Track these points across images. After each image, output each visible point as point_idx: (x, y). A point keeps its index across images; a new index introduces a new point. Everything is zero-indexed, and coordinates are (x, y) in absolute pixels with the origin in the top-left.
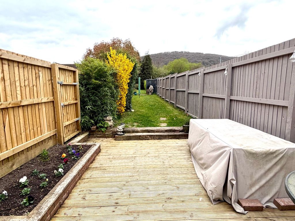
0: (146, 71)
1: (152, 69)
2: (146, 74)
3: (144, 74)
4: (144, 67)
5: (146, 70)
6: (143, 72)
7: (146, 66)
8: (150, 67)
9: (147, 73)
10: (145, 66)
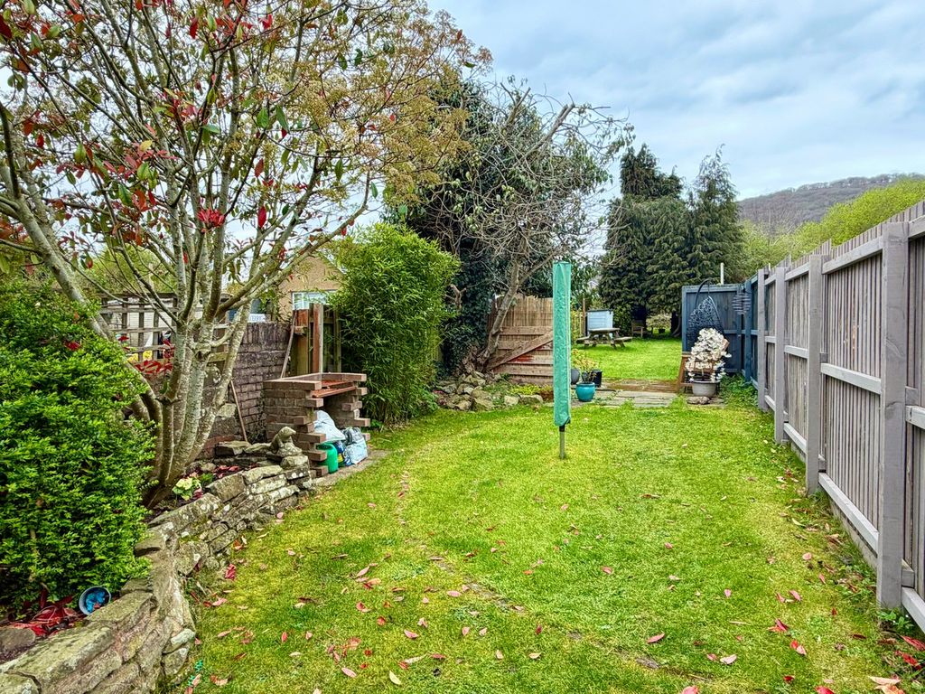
0: (706, 250)
1: (736, 237)
2: (705, 262)
3: (691, 265)
4: (691, 230)
5: (706, 243)
6: (690, 256)
7: (707, 223)
8: (725, 228)
9: (710, 260)
10: (698, 224)
